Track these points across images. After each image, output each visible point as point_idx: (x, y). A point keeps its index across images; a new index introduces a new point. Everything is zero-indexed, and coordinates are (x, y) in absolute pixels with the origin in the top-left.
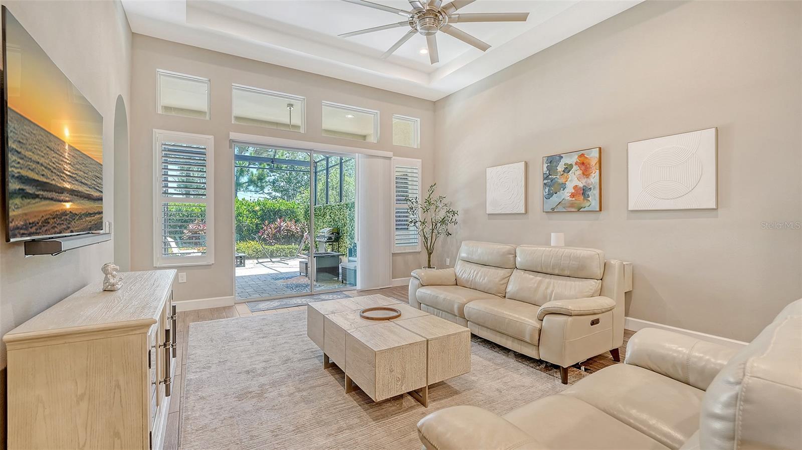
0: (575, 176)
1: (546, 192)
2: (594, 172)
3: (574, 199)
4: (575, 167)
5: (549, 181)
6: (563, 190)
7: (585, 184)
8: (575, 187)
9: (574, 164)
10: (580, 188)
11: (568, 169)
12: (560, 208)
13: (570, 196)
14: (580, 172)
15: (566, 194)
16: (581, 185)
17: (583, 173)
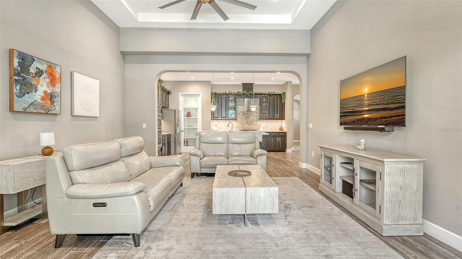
0: (45, 83)
1: (17, 90)
2: (58, 84)
3: (44, 102)
4: (45, 75)
5: (21, 78)
6: (35, 92)
7: (52, 91)
8: (45, 92)
9: (44, 71)
10: (48, 93)
11: (39, 73)
12: (32, 109)
13: (41, 98)
14: (48, 80)
15: (37, 96)
16: (49, 92)
17: (51, 82)
